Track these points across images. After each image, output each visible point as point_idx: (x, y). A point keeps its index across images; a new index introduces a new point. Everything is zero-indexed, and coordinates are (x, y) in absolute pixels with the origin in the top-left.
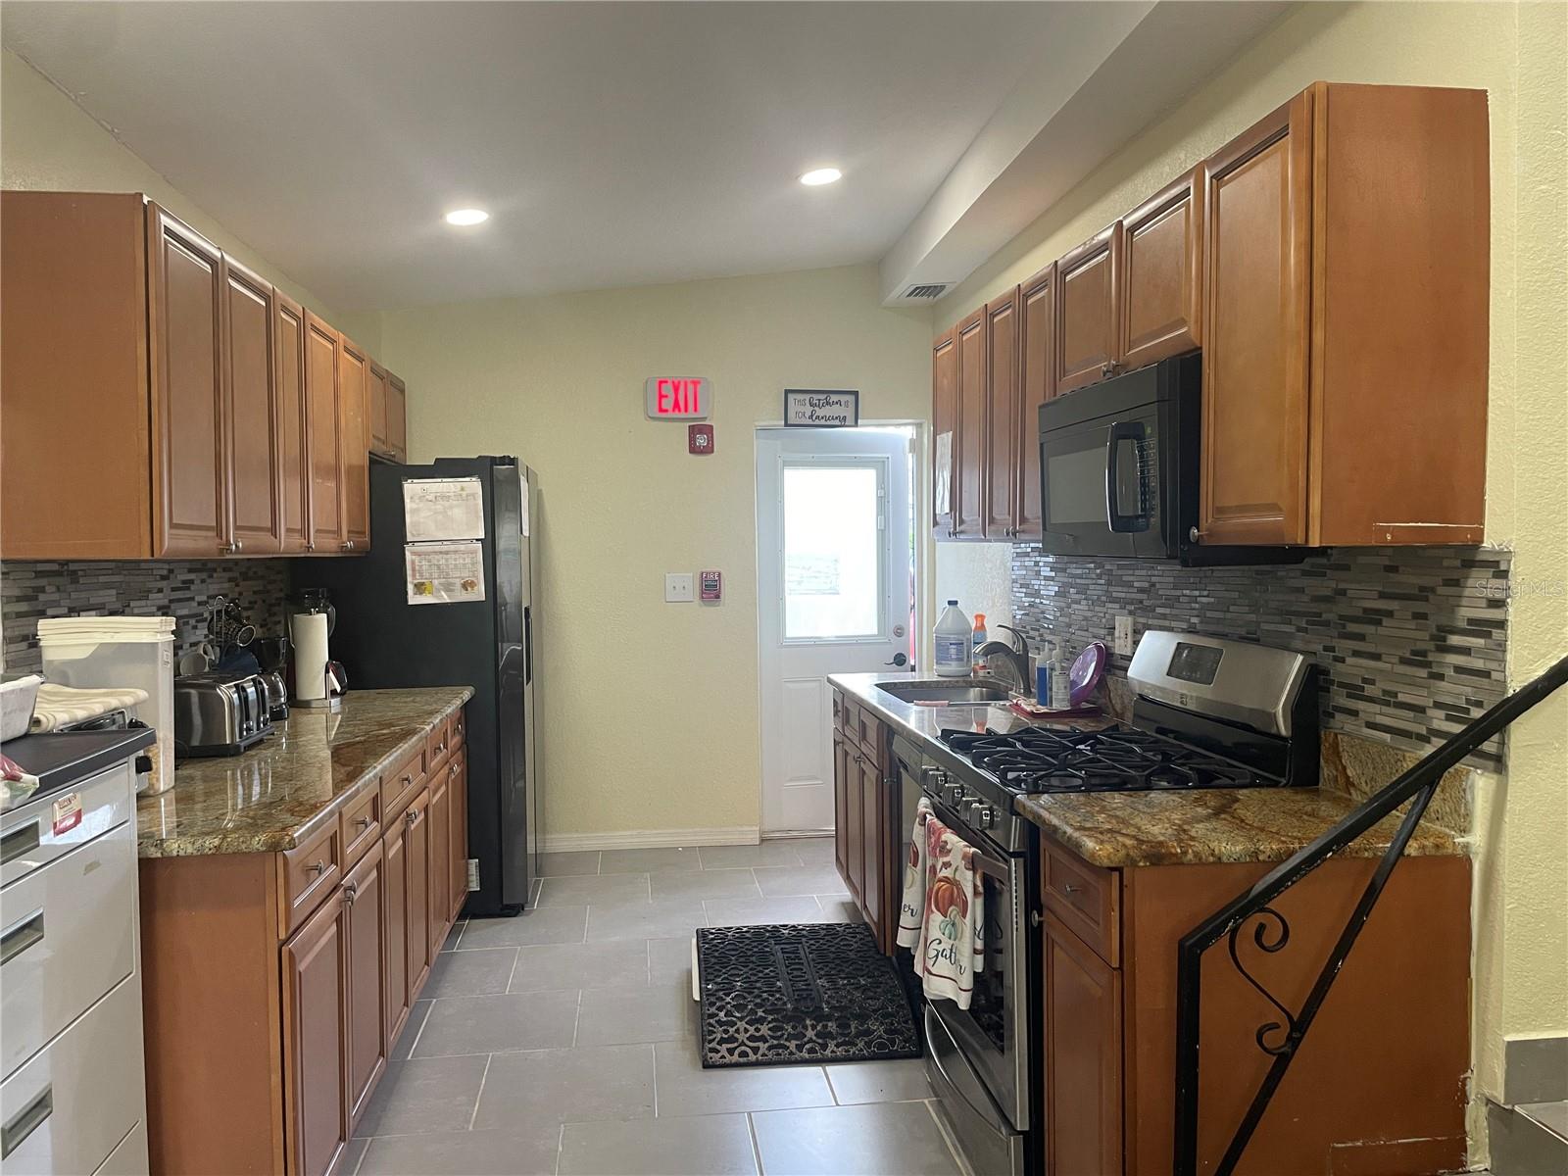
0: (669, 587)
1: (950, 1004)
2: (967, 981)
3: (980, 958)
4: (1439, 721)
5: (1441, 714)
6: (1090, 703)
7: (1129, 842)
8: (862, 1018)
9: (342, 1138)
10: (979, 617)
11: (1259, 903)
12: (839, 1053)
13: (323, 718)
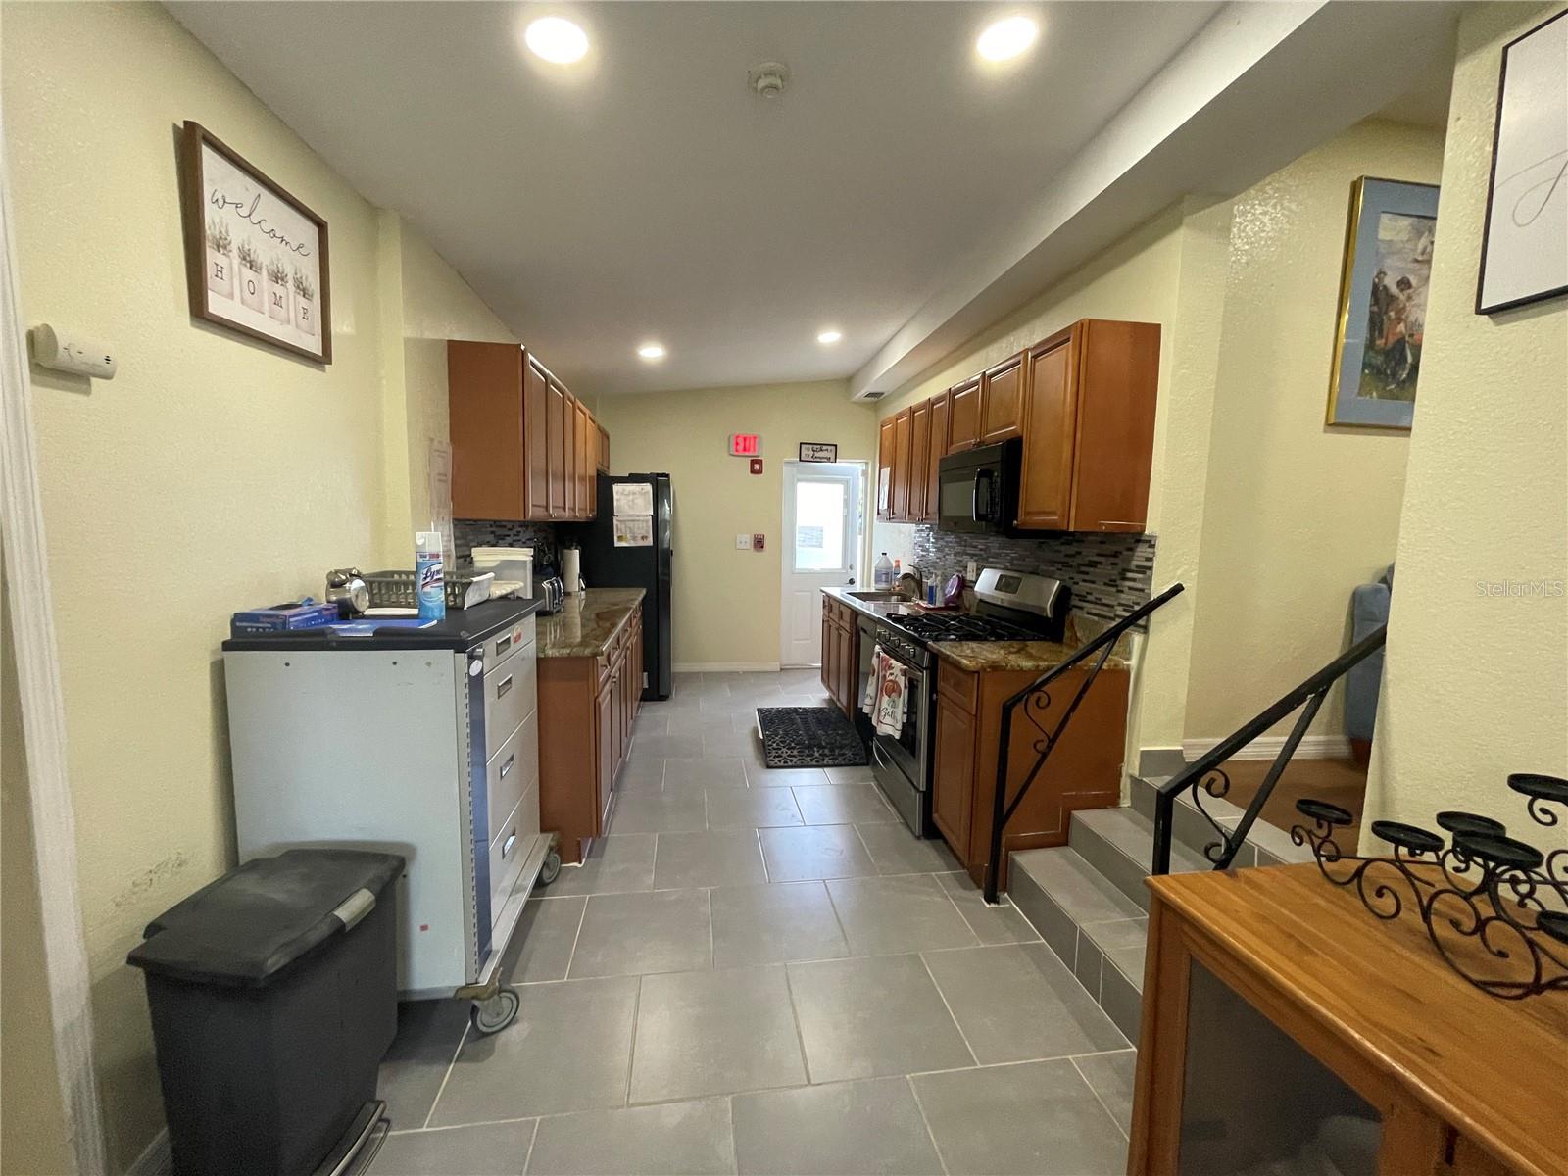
0: (738, 541)
1: (890, 737)
2: (899, 726)
3: (906, 716)
4: (1120, 611)
5: (1121, 608)
6: (955, 603)
7: (983, 661)
8: (841, 747)
9: (611, 790)
10: (897, 561)
11: (1038, 688)
12: (831, 762)
13: (577, 601)
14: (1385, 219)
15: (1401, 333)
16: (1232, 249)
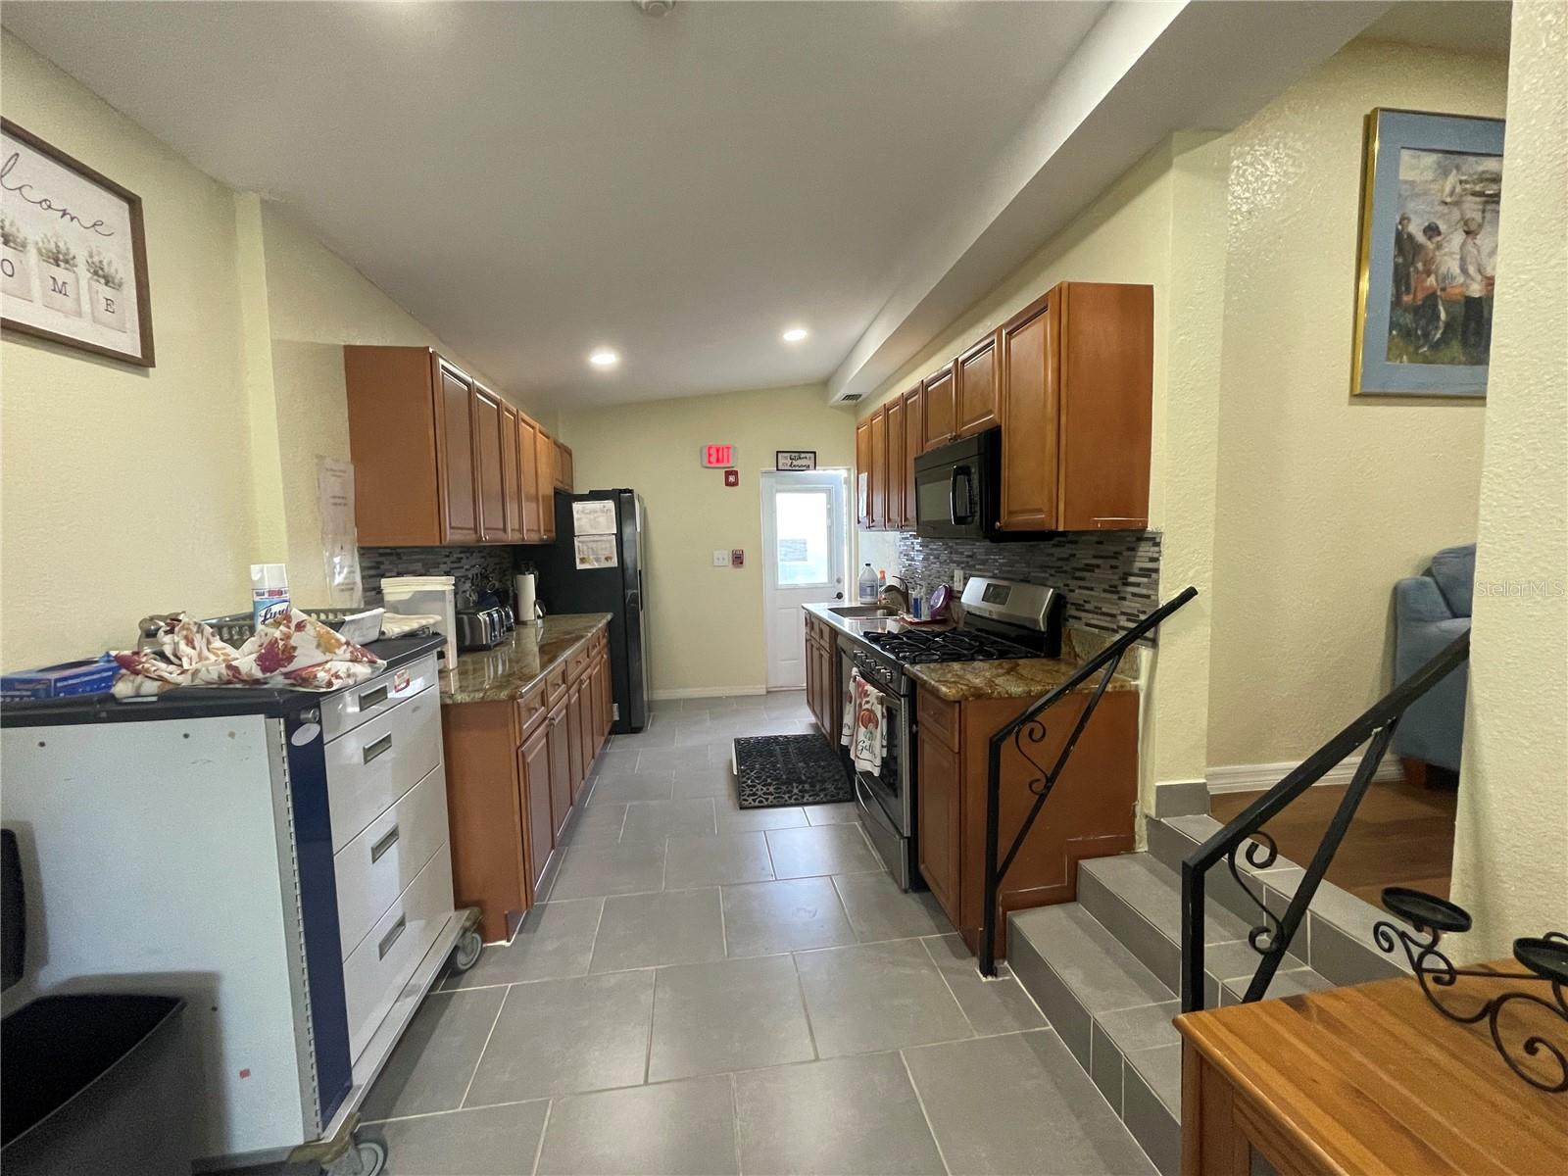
0: (715, 558)
1: (868, 774)
2: (878, 762)
3: (885, 750)
4: (1123, 622)
5: (1124, 618)
6: (941, 617)
7: (964, 688)
8: (823, 781)
9: (552, 848)
10: (883, 572)
11: (1031, 717)
12: (811, 799)
13: (534, 630)
14: (1406, 156)
15: (1431, 286)
16: (1230, 198)
